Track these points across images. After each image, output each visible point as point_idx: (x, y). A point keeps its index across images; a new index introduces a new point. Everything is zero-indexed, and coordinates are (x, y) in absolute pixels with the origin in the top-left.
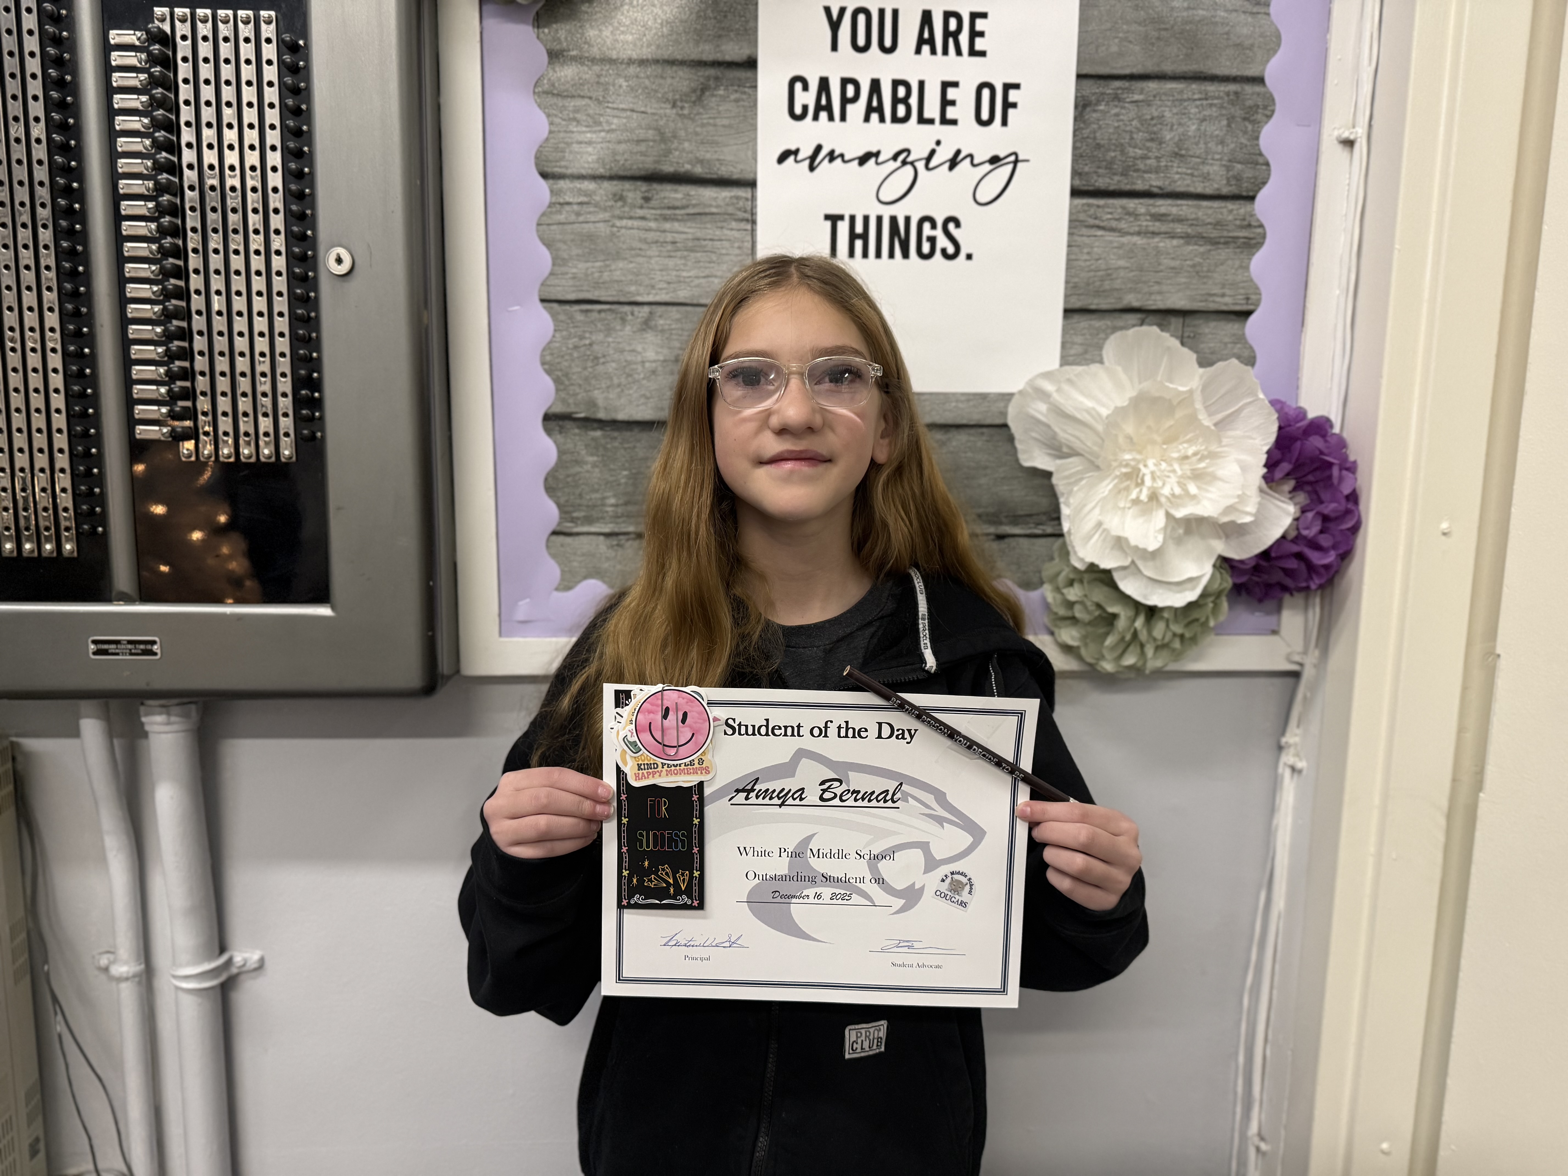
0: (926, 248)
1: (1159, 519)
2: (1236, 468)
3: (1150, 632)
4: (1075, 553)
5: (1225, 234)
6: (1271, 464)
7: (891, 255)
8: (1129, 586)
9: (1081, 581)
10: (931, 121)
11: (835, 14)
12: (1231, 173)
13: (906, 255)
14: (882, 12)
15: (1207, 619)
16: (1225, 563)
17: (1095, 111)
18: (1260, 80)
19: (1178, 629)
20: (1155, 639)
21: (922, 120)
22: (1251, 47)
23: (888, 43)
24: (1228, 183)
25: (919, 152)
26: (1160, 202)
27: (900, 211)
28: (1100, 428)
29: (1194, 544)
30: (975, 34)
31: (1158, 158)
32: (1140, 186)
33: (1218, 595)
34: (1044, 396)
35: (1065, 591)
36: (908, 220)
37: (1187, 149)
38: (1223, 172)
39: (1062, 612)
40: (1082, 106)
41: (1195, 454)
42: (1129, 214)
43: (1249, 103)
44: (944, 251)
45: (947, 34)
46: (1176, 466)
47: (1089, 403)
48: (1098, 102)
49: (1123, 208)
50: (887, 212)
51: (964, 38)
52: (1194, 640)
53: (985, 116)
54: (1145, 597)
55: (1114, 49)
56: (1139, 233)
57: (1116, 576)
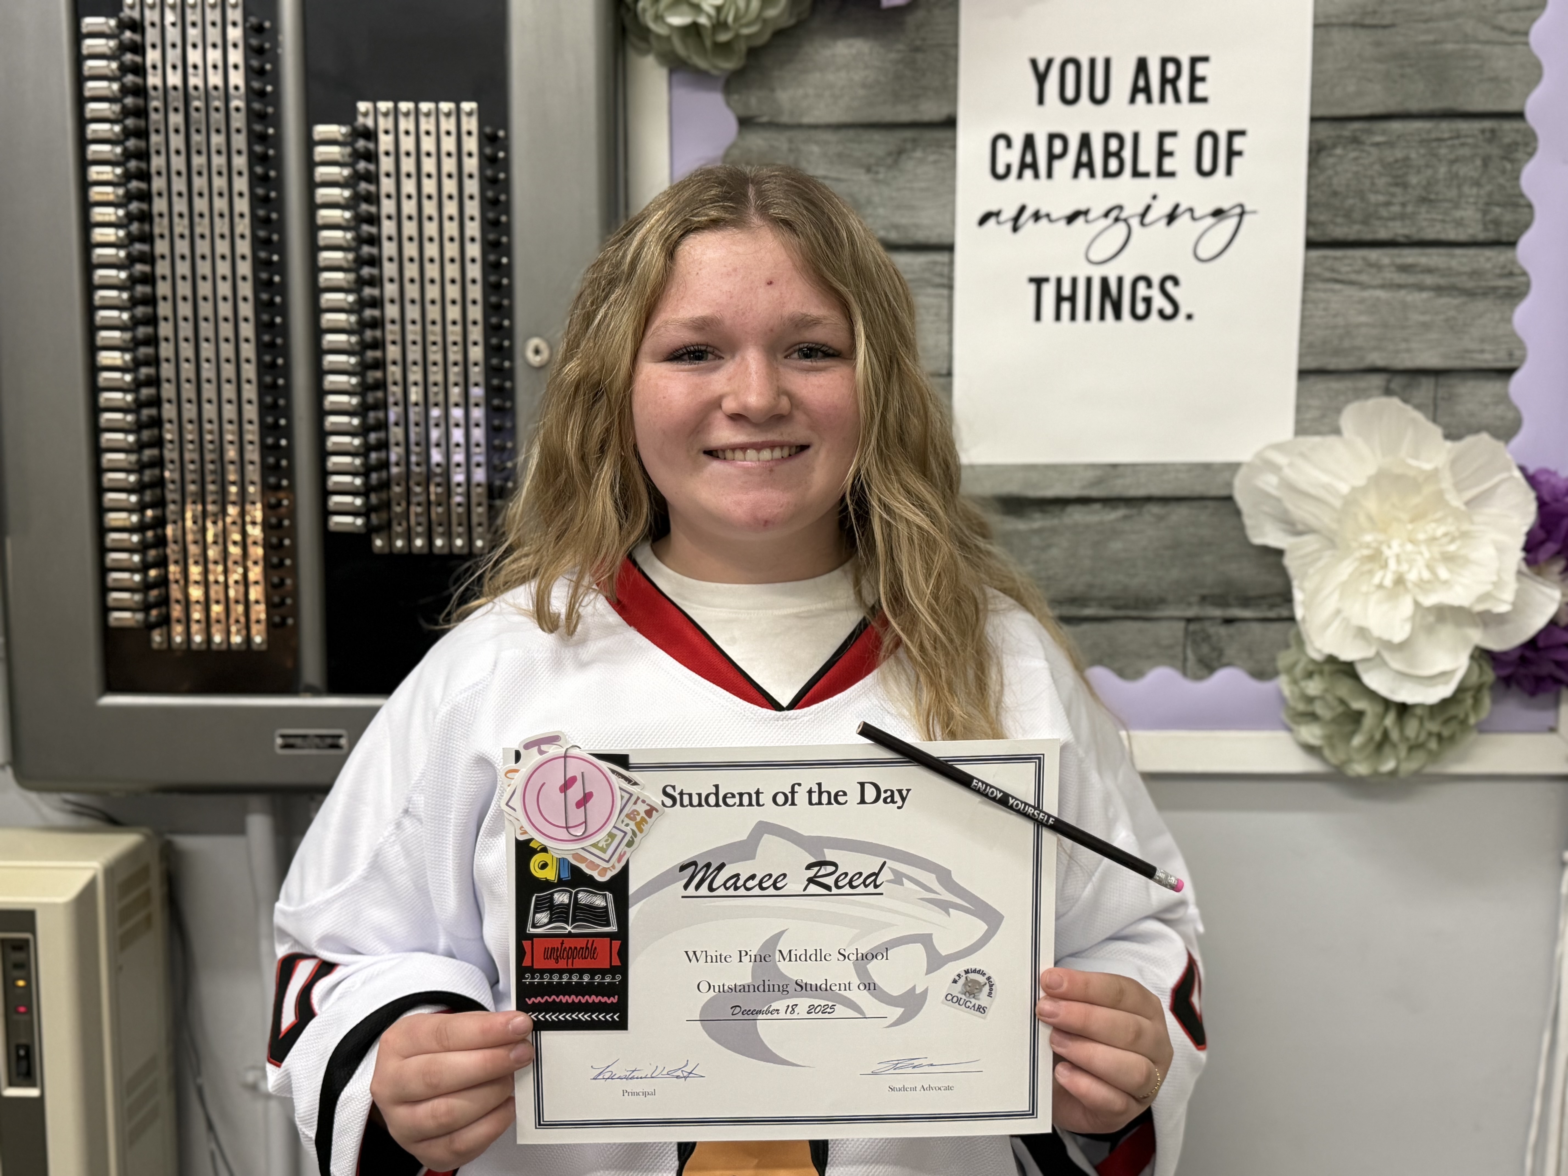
0: (1141, 309)
1: (1406, 607)
2: (1491, 551)
3: (1402, 730)
4: (1312, 643)
5: (1483, 284)
6: (1532, 547)
7: (1102, 317)
8: (1373, 680)
9: (1321, 673)
10: (1146, 175)
11: (1042, 66)
12: (1488, 218)
13: (1118, 315)
14: (1093, 62)
15: (1467, 716)
16: (1482, 655)
17: (1330, 155)
18: (1519, 115)
19: (1433, 726)
20: (1407, 739)
21: (1136, 174)
22: (1508, 80)
23: (1099, 93)
24: (1486, 229)
25: (1132, 209)
26: (1406, 251)
27: (1112, 272)
28: (1338, 503)
29: (1446, 632)
30: (1195, 79)
31: (1404, 205)
32: (1383, 234)
33: (1479, 688)
34: (1275, 468)
35: (1303, 684)
36: (1120, 280)
37: (1437, 194)
38: (1479, 216)
39: (1301, 707)
40: (1316, 150)
41: (1446, 535)
42: (1371, 265)
43: (1507, 140)
44: (1161, 313)
45: (1164, 81)
46: (1424, 549)
47: (1325, 479)
48: (1334, 146)
49: (1364, 259)
50: (1097, 274)
51: (1183, 85)
52: (1452, 739)
53: (1207, 165)
54: (1393, 692)
55: (1351, 88)
56: (1382, 287)
57: (1360, 669)
